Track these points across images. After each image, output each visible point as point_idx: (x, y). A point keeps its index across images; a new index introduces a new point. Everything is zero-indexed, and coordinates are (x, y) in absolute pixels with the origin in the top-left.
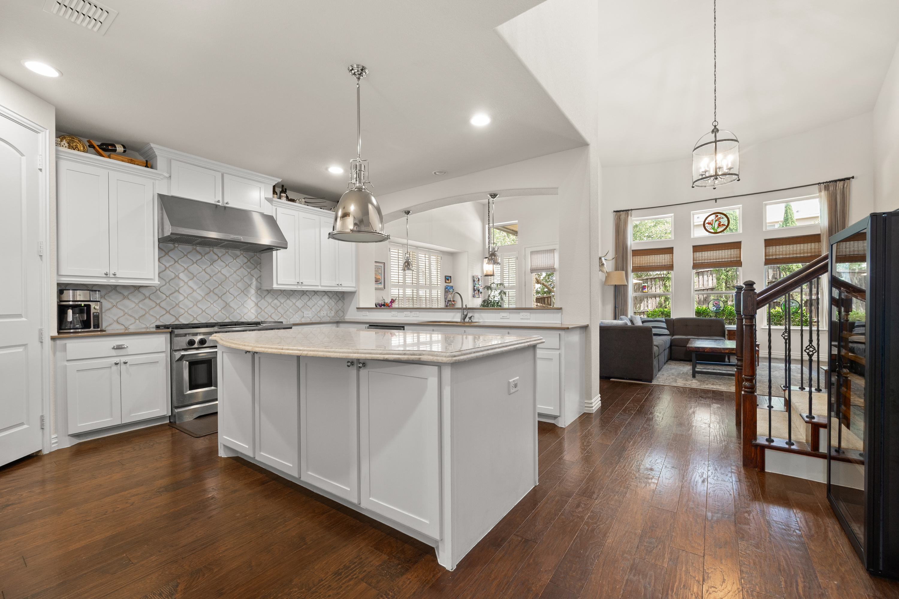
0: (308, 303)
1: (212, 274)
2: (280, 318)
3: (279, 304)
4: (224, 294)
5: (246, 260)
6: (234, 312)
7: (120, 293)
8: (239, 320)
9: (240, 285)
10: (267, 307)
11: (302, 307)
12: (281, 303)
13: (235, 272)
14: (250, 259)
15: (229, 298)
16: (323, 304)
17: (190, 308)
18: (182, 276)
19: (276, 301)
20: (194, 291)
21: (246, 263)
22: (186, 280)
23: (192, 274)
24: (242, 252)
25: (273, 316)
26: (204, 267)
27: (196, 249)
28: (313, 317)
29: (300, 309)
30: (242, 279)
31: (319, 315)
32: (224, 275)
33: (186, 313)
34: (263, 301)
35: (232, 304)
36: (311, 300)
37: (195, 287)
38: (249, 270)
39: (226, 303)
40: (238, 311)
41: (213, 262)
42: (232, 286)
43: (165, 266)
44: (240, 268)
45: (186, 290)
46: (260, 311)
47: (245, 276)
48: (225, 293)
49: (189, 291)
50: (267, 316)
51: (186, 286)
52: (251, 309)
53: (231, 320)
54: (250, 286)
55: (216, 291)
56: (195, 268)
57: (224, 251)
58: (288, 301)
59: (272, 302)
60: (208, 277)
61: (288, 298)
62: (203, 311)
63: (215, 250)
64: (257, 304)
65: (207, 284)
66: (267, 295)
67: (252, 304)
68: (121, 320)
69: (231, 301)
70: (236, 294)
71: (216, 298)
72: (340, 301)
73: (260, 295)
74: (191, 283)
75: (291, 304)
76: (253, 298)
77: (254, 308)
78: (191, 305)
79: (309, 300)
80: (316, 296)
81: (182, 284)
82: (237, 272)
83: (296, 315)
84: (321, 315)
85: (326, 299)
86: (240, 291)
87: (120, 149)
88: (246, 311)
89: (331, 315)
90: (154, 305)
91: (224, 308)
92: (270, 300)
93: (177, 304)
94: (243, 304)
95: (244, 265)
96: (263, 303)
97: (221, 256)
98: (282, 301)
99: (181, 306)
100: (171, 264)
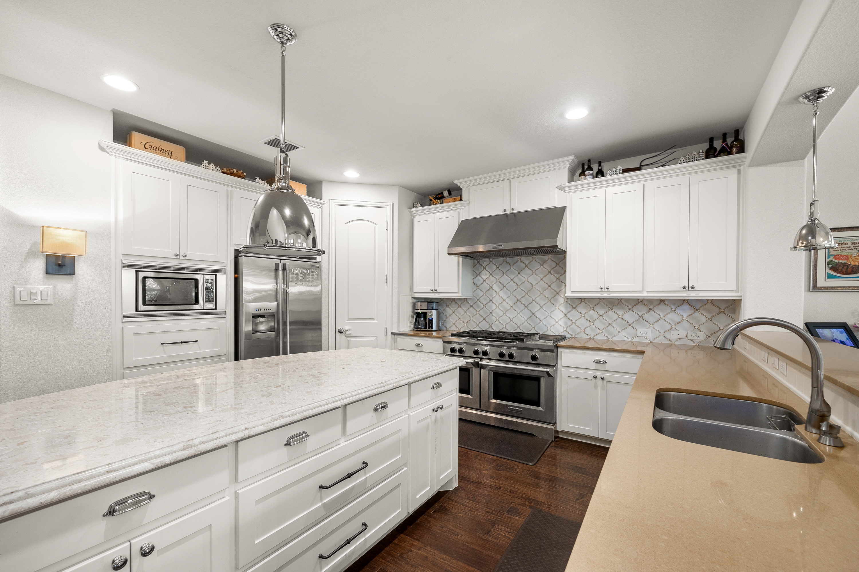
0: (646, 317)
1: (519, 283)
2: (597, 334)
3: (596, 316)
4: (530, 303)
5: (554, 264)
6: (539, 323)
7: (457, 303)
8: (545, 332)
9: (546, 293)
10: (579, 319)
11: (634, 322)
12: (599, 315)
13: (542, 279)
14: (559, 263)
15: (535, 308)
16: (677, 319)
17: (500, 317)
18: (495, 287)
19: (592, 312)
20: (504, 300)
21: (554, 268)
22: (498, 291)
23: (503, 284)
24: (550, 256)
25: (588, 331)
26: (512, 277)
27: (506, 261)
28: (655, 339)
29: (629, 324)
30: (549, 286)
31: (668, 335)
32: (530, 283)
33: (497, 321)
34: (574, 311)
35: (538, 314)
36: (651, 312)
37: (505, 297)
38: (557, 276)
39: (532, 313)
40: (544, 322)
41: (520, 271)
42: (539, 295)
43: (483, 279)
44: (548, 274)
45: (497, 300)
46: (569, 323)
47: (553, 283)
48: (532, 302)
49: (500, 300)
50: (579, 330)
51: (498, 296)
52: (559, 320)
53: (537, 331)
54: (558, 293)
55: (523, 300)
56: (505, 279)
57: (531, 258)
58: (610, 312)
59: (586, 313)
60: (516, 286)
61: (611, 309)
62: (511, 320)
63: (523, 258)
64: (566, 315)
65: (514, 293)
66: (578, 305)
67: (561, 315)
68: (457, 324)
69: (537, 311)
70: (542, 303)
71: (523, 307)
72: (722, 316)
73: (570, 305)
74: (501, 293)
75: (615, 316)
76: (562, 308)
77: (563, 320)
78: (501, 313)
79: (649, 312)
80: (662, 306)
81: (494, 294)
82: (544, 279)
83: (624, 333)
84: (672, 336)
85: (685, 312)
86: (547, 300)
87: (446, 194)
88: (553, 322)
89: (695, 338)
90: (475, 313)
91: (529, 318)
92: (583, 311)
93: (491, 313)
94: (549, 315)
95: (552, 270)
96: (574, 315)
97: (528, 264)
98: (601, 312)
99: (494, 315)
100: (487, 277)
